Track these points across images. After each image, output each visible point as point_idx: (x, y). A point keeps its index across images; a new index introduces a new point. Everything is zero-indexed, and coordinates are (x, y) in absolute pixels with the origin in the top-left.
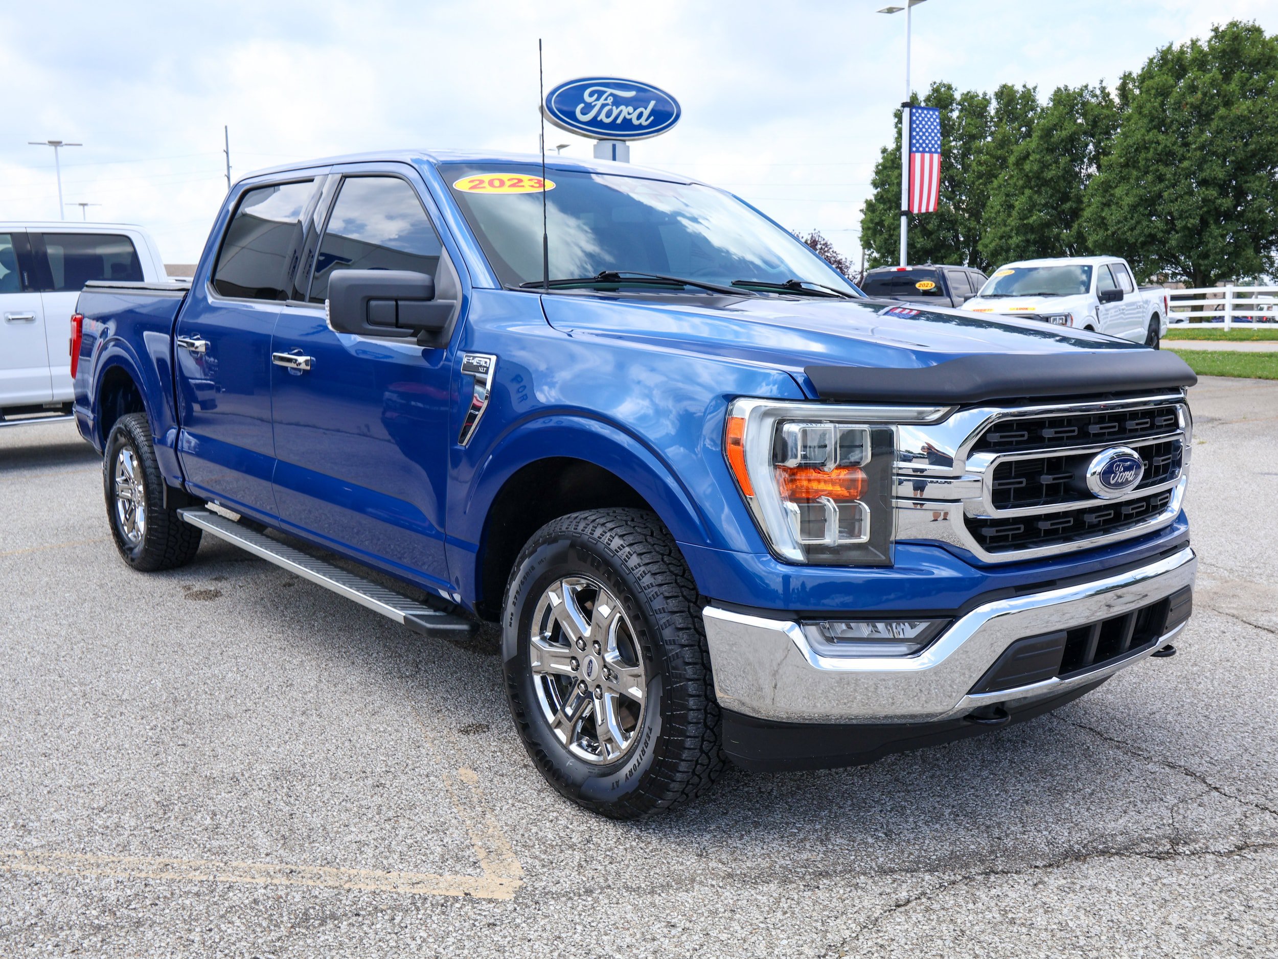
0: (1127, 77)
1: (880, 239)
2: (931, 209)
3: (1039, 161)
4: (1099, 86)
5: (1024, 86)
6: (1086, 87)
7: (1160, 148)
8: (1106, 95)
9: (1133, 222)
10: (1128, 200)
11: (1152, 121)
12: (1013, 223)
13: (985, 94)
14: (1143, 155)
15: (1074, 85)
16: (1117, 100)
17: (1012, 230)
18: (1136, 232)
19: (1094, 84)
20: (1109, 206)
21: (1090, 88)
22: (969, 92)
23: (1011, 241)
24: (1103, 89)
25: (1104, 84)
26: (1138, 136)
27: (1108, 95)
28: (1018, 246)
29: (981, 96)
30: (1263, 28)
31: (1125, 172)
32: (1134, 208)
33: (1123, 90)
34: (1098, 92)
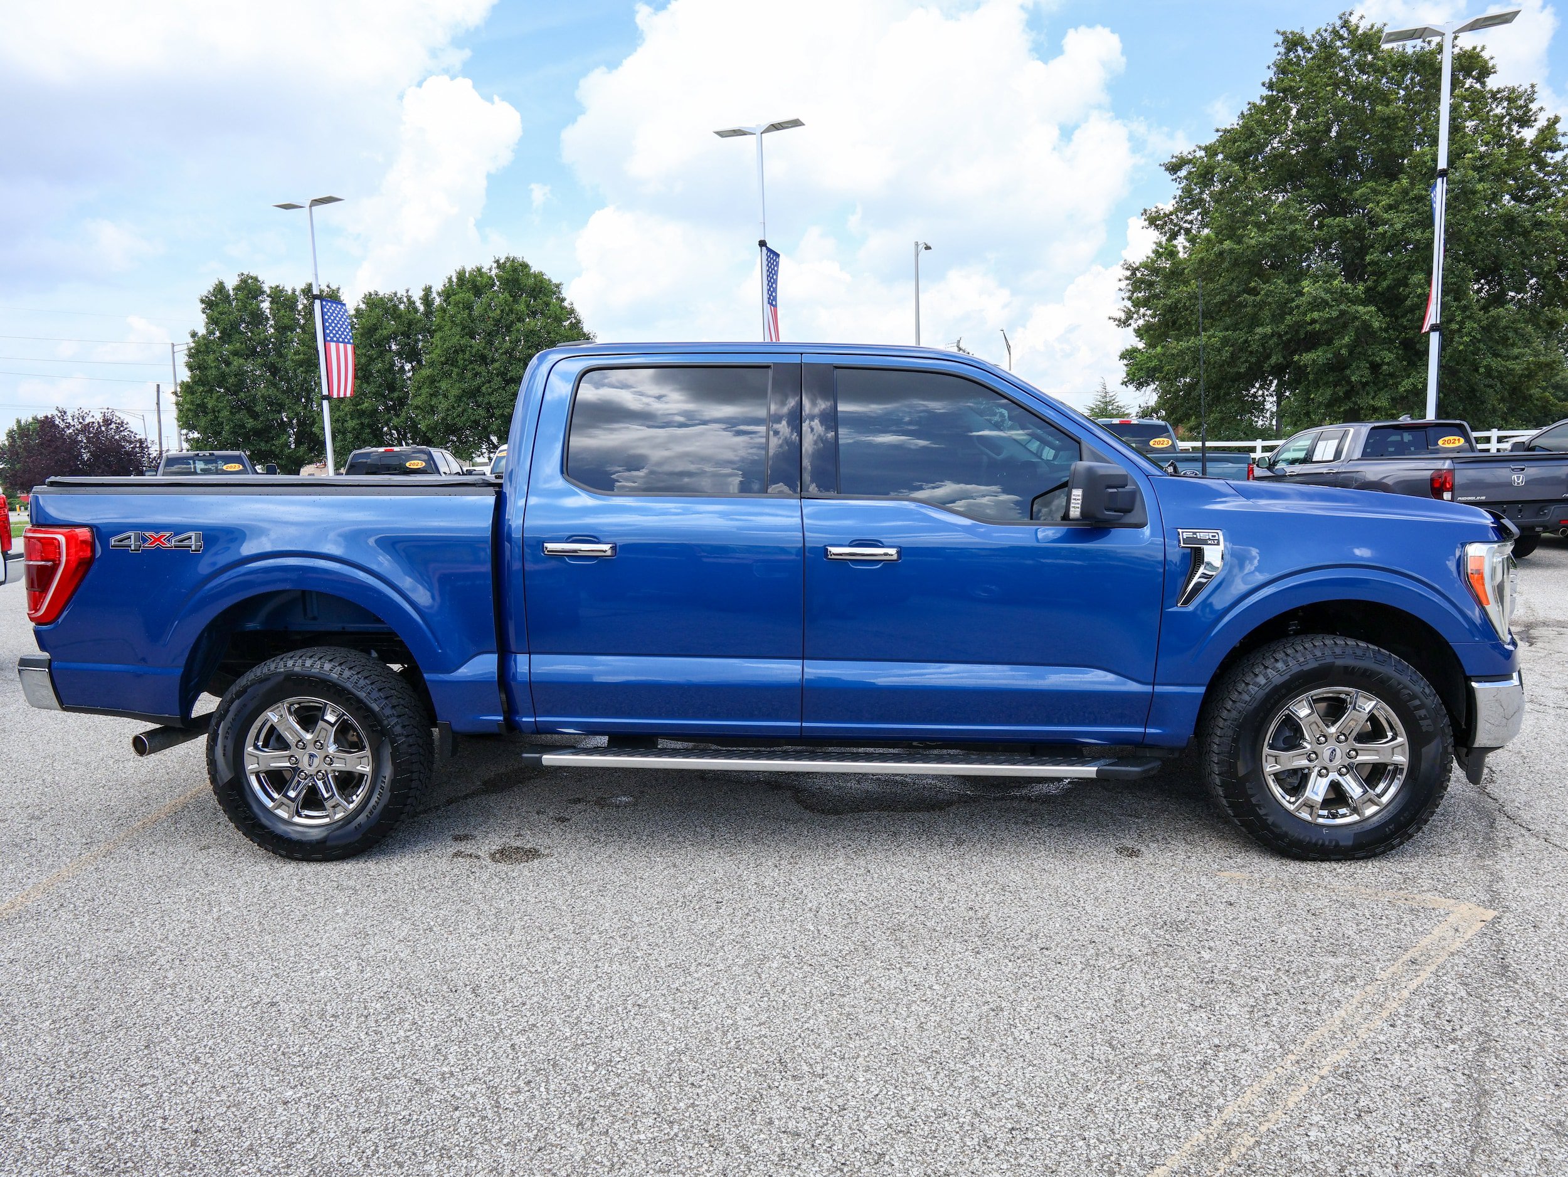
0: (428, 290)
1: (203, 422)
2: (348, 395)
3: (365, 355)
4: (405, 295)
5: (328, 287)
6: (395, 294)
7: (474, 351)
8: (411, 303)
9: (460, 409)
10: (455, 392)
11: (463, 329)
12: (347, 409)
13: (294, 291)
14: (461, 356)
15: (384, 291)
16: (421, 308)
17: (346, 415)
18: (464, 419)
19: (401, 292)
20: (436, 396)
21: (399, 295)
22: (278, 286)
23: (346, 425)
24: (409, 298)
25: (410, 294)
26: (455, 340)
27: (414, 303)
28: (354, 429)
29: (290, 292)
30: (530, 264)
31: (446, 368)
32: (459, 399)
33: (427, 300)
34: (405, 300)
